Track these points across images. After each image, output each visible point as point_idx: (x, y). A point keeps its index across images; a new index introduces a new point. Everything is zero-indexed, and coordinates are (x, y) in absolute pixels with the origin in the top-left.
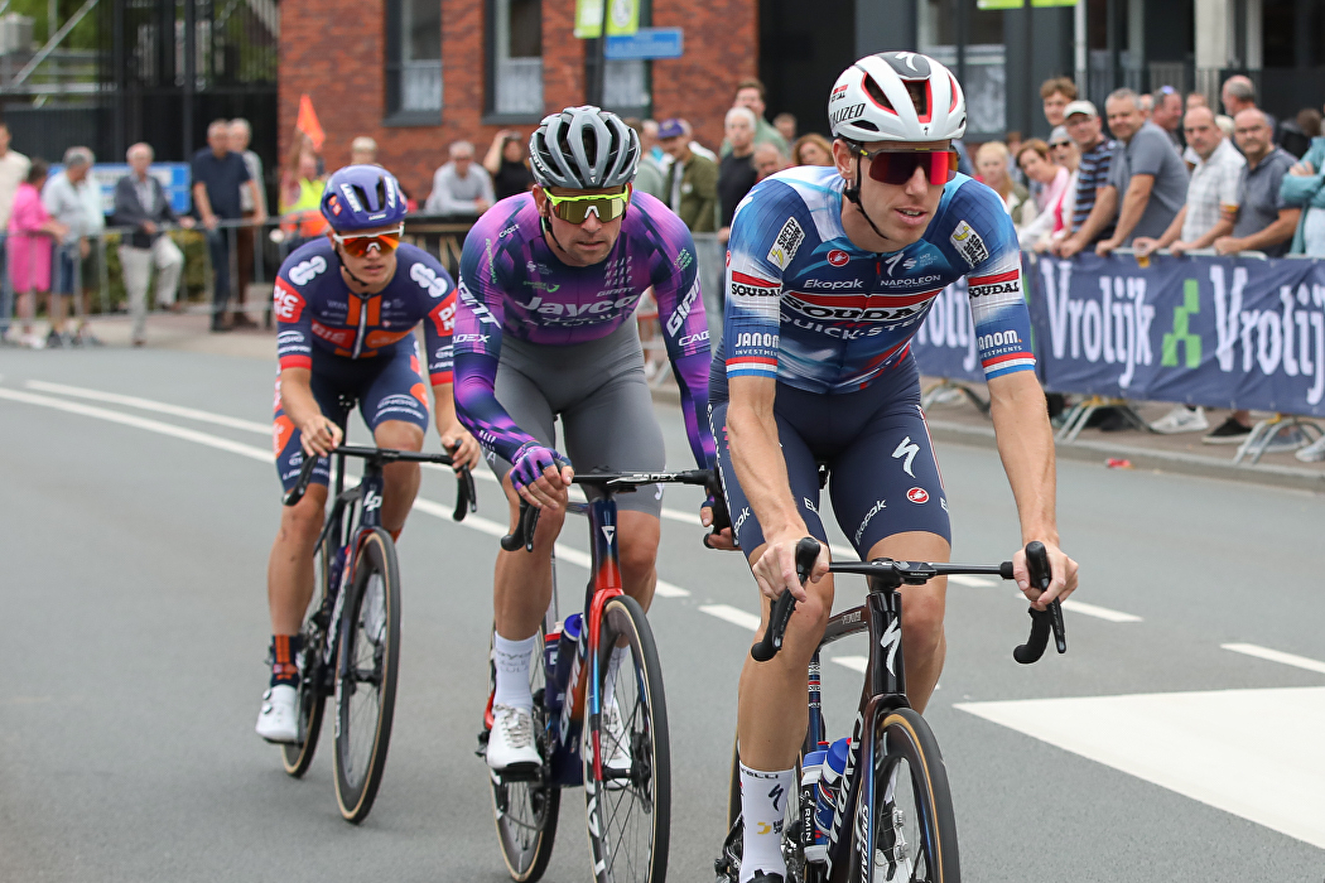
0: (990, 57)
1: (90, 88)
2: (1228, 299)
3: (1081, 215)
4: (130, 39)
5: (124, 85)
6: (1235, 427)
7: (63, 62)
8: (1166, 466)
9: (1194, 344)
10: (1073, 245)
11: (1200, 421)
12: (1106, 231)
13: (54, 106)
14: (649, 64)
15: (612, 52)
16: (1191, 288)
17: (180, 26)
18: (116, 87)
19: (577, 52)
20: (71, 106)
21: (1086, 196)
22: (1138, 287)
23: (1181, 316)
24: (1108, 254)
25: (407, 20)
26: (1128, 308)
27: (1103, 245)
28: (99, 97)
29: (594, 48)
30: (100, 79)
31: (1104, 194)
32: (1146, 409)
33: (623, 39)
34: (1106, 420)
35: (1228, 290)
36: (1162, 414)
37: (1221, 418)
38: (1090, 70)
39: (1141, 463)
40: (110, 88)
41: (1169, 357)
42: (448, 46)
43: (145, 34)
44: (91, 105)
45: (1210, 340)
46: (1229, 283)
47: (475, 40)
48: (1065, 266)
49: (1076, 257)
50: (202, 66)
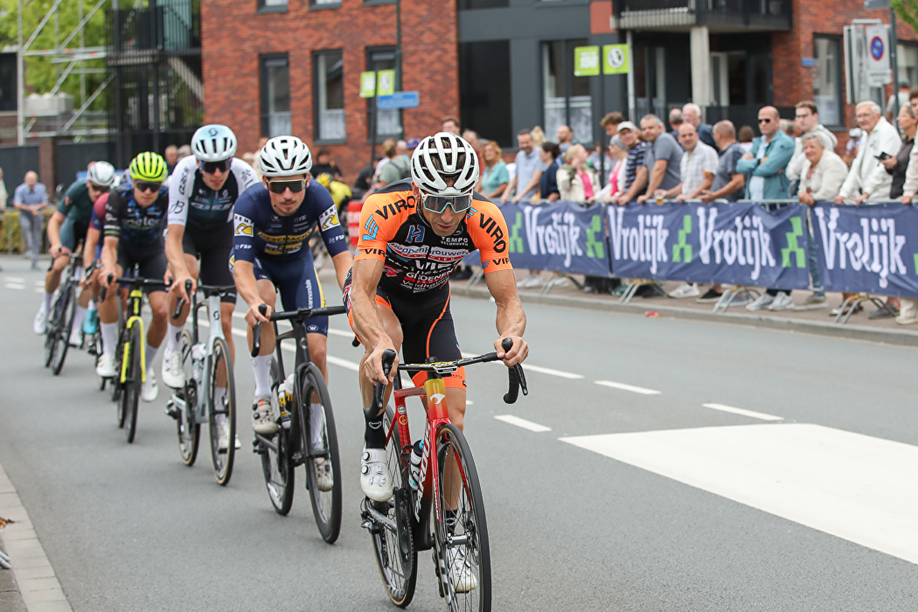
0: (583, 103)
1: (103, 131)
2: (707, 226)
3: (629, 183)
4: (124, 105)
5: (122, 129)
6: (714, 293)
7: (90, 118)
8: (677, 315)
9: (688, 249)
10: (625, 198)
11: (695, 291)
12: (643, 191)
13: (84, 141)
14: (401, 111)
15: (381, 105)
16: (687, 220)
17: (151, 98)
18: (117, 131)
19: (363, 105)
20: (95, 141)
21: (632, 173)
22: (659, 220)
23: (682, 235)
24: (644, 203)
25: (272, 94)
26: (653, 232)
27: (641, 198)
28: (109, 136)
29: (371, 102)
30: (109, 127)
31: (641, 172)
32: (667, 285)
33: (386, 98)
34: (645, 292)
35: (707, 219)
36: (674, 288)
37: (706, 289)
38: (637, 109)
39: (663, 314)
40: (114, 131)
41: (676, 258)
42: (293, 104)
43: (133, 103)
44: (104, 140)
45: (697, 247)
46: (707, 215)
47: (308, 100)
48: (621, 210)
49: (627, 205)
50: (163, 118)
